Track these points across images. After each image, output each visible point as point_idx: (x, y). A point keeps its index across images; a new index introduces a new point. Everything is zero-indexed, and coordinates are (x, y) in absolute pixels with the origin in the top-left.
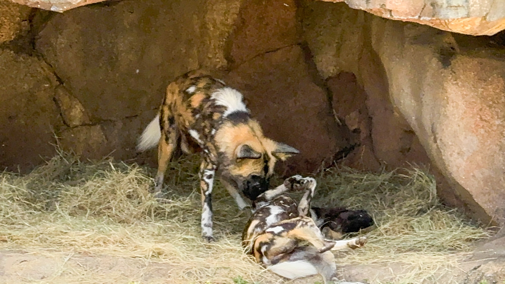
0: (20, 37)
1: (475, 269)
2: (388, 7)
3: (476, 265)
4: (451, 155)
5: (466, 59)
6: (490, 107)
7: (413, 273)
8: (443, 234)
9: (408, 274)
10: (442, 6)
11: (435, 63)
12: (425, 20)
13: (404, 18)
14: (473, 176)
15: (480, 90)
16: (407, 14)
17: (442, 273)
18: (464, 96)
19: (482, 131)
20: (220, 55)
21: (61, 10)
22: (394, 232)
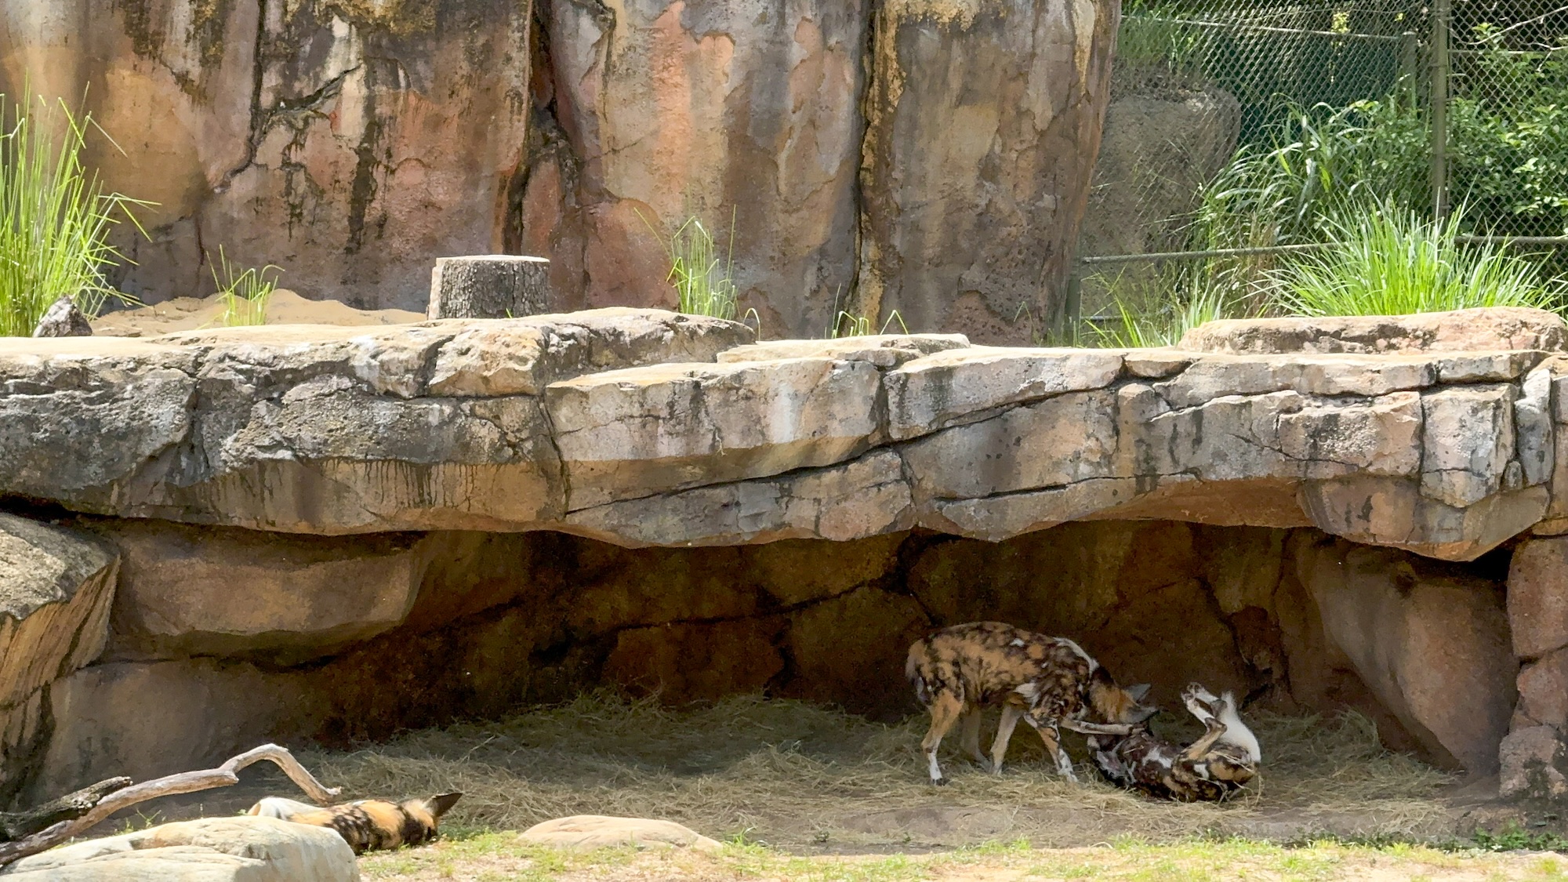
0: (887, 574)
1: (1465, 815)
2: (1372, 531)
3: (1465, 812)
4: (1413, 693)
5: (1429, 588)
6: (1455, 639)
7: (1398, 821)
8: (1408, 781)
9: (1393, 822)
10: (1432, 530)
11: (1392, 593)
12: (1413, 546)
13: (1388, 543)
14: (1438, 716)
15: (1445, 622)
16: (1393, 539)
17: (1430, 820)
18: (1427, 629)
19: (1447, 667)
20: (1112, 590)
21: (997, 540)
22: (1351, 779)
